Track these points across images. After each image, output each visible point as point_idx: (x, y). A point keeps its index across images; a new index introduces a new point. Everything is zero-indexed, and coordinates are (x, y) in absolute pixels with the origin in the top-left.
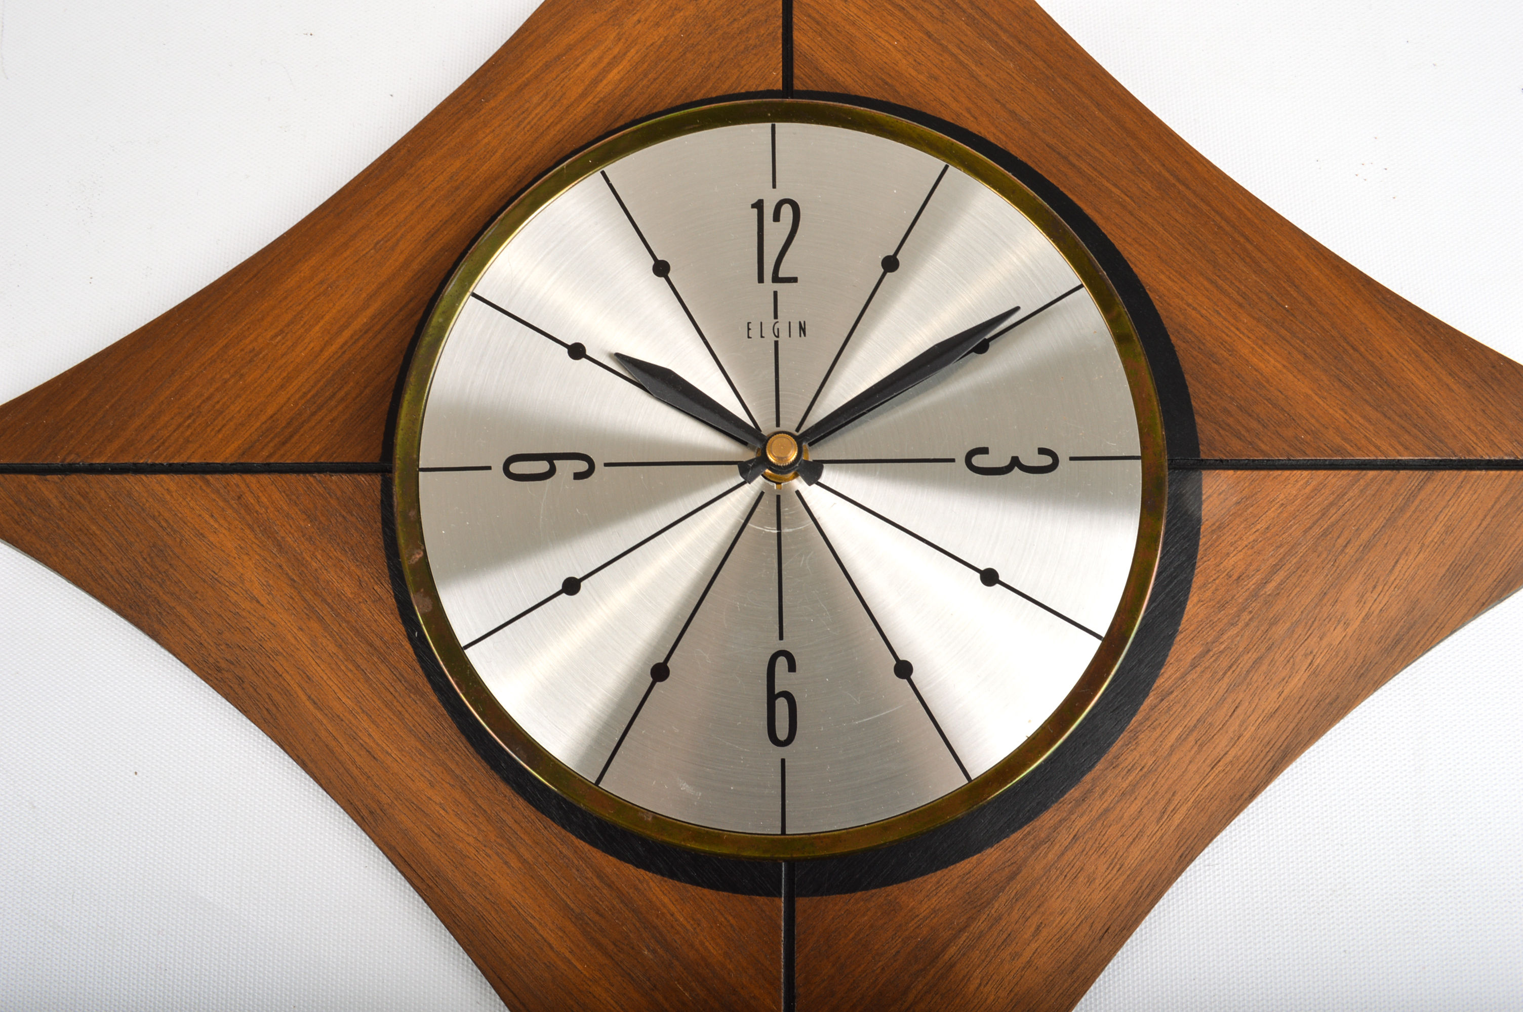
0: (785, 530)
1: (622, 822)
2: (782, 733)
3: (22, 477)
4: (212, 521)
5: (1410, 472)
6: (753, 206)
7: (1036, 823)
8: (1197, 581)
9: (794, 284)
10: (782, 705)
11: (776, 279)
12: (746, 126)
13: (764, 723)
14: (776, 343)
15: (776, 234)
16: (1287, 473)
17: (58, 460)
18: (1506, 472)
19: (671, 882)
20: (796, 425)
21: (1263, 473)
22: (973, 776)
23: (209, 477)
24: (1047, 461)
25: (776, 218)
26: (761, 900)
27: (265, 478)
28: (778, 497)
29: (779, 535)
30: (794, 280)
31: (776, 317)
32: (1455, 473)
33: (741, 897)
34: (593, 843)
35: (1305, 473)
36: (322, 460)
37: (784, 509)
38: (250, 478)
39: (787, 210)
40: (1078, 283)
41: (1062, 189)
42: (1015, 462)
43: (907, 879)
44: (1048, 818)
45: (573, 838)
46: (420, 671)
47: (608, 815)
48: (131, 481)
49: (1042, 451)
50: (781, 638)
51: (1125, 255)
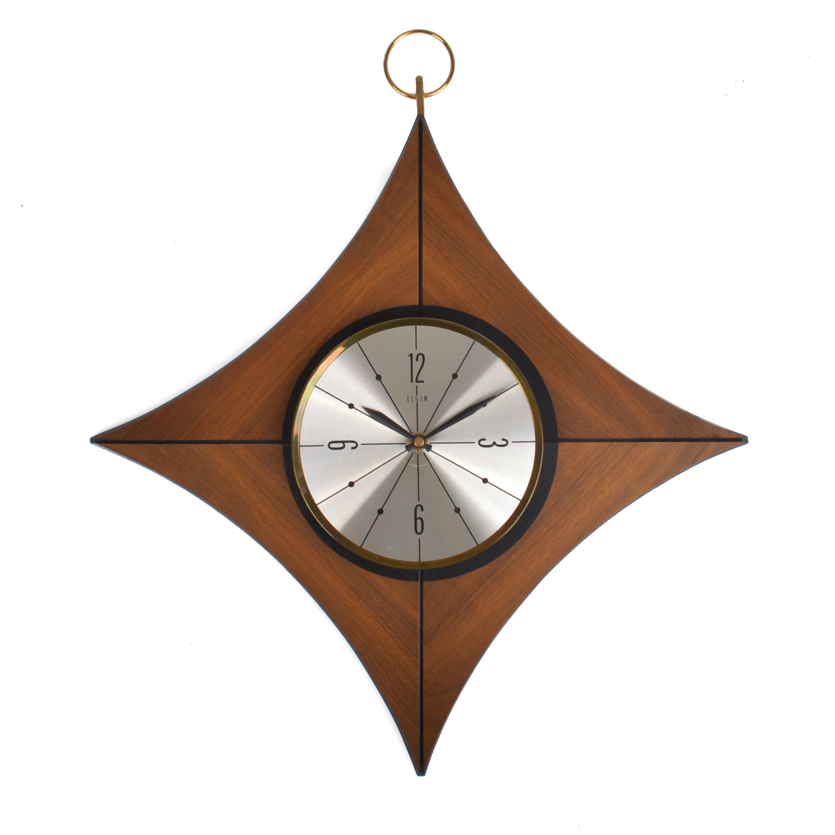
0: (420, 466)
1: (369, 559)
2: (419, 530)
3: (153, 445)
4: (223, 460)
5: (629, 443)
6: (409, 356)
7: (500, 557)
8: (555, 479)
9: (423, 383)
10: (419, 522)
11: (417, 381)
12: (407, 327)
13: (414, 527)
14: (417, 404)
15: (417, 365)
16: (587, 443)
17: (166, 439)
18: (662, 443)
19: (383, 577)
20: (423, 431)
21: (579, 443)
22: (479, 543)
23: (221, 445)
24: (505, 443)
25: (417, 360)
26: (413, 582)
27: (242, 445)
28: (418, 455)
29: (418, 467)
30: (423, 382)
31: (417, 394)
32: (644, 443)
33: (406, 582)
34: (358, 565)
35: (594, 443)
36: (262, 439)
37: (419, 459)
38: (237, 445)
39: (420, 357)
40: (517, 383)
41: (516, 343)
42: (494, 443)
43: (458, 575)
44: (504, 556)
45: (351, 564)
46: (299, 510)
47: (365, 557)
48: (193, 446)
49: (503, 440)
50: (419, 500)
51: (536, 367)
